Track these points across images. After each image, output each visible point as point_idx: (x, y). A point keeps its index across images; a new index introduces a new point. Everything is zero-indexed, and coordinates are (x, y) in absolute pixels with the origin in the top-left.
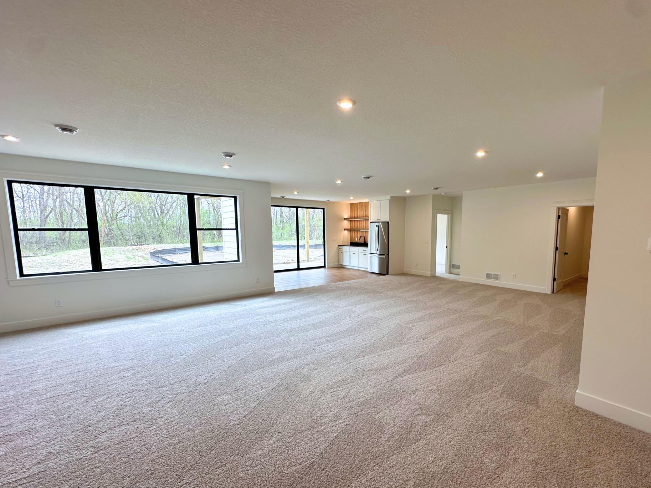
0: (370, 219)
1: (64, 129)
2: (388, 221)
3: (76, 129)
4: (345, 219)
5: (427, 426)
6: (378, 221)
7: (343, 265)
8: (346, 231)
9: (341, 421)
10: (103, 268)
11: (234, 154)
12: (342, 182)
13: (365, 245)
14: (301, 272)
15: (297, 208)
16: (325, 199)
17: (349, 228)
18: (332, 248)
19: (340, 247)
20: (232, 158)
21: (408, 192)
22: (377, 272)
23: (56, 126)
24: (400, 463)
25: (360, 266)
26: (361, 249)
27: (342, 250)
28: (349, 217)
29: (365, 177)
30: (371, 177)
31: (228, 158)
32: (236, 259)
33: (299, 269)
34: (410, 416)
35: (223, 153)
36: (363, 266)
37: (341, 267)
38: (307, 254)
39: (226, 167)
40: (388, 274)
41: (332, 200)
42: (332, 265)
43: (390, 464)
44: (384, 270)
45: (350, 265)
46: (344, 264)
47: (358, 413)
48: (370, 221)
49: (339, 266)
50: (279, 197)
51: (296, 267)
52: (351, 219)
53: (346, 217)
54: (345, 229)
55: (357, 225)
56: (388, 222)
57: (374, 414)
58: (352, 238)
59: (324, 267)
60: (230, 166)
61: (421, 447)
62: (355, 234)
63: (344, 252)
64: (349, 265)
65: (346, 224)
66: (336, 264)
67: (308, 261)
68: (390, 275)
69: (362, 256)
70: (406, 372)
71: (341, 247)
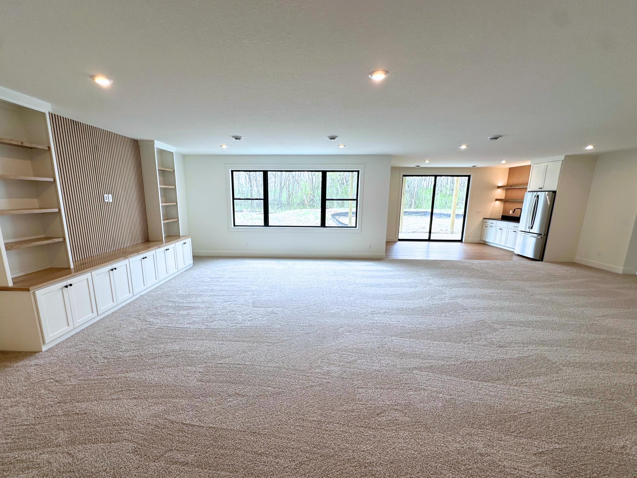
0: (528, 187)
1: (236, 139)
2: (554, 189)
3: (241, 137)
4: (499, 187)
5: (393, 423)
6: (540, 190)
7: (485, 241)
8: (498, 202)
9: (327, 377)
10: (270, 225)
11: (337, 137)
12: (467, 146)
13: (517, 219)
14: (431, 243)
15: (436, 176)
16: (470, 165)
17: (504, 198)
18: (474, 222)
19: (485, 220)
20: (335, 140)
21: (590, 147)
22: (531, 256)
23: (233, 137)
24: (335, 432)
25: (505, 246)
26: (512, 224)
27: (487, 224)
28: (506, 185)
29: (491, 137)
30: (501, 136)
31: (332, 140)
32: (354, 226)
33: (429, 240)
34: (386, 406)
35: (328, 137)
36: (510, 246)
37: (484, 244)
38: (452, 225)
39: (342, 147)
40: (542, 260)
41: (479, 165)
42: (470, 239)
43: (327, 427)
44: (540, 256)
45: (494, 242)
46: (487, 240)
47: (346, 379)
48: (528, 190)
49: (481, 242)
50: (414, 166)
51: (427, 238)
52: (507, 188)
53: (500, 185)
54: (497, 200)
55: (514, 194)
56: (555, 192)
57: (357, 386)
58: (505, 210)
59: (461, 241)
60: (345, 146)
61: (367, 434)
62: (509, 206)
63: (489, 226)
64: (492, 242)
65: (500, 193)
66: (477, 239)
67: (452, 233)
68: (545, 262)
69: (512, 234)
70: (431, 368)
71: (487, 221)
